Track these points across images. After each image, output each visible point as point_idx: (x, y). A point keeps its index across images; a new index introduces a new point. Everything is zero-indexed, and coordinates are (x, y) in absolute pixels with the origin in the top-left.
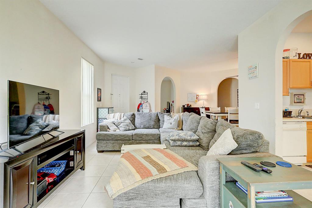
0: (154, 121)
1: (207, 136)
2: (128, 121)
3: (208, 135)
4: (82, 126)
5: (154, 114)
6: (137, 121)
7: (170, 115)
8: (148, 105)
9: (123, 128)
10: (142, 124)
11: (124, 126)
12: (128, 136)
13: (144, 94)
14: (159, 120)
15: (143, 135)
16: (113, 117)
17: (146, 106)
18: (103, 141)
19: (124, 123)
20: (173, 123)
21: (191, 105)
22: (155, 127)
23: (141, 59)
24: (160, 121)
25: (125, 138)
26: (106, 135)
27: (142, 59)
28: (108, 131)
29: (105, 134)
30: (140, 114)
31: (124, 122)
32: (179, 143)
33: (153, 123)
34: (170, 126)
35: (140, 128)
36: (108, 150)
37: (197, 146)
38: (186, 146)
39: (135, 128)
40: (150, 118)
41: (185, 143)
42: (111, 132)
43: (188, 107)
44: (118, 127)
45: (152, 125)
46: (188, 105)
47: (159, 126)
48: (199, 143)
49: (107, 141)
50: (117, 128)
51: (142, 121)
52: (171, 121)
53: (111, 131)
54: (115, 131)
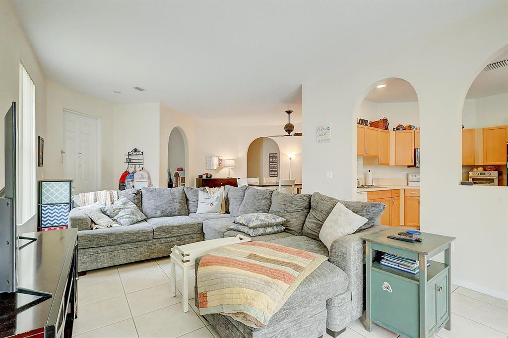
0: (180, 203)
1: (297, 216)
2: (132, 206)
3: (296, 214)
5: (179, 191)
6: (148, 204)
7: (205, 190)
8: (146, 175)
9: (127, 220)
10: (157, 208)
11: (128, 216)
12: (144, 233)
13: (134, 154)
14: (187, 200)
15: (173, 227)
16: (93, 198)
17: (142, 177)
18: (85, 250)
19: (126, 210)
20: (215, 204)
21: (211, 175)
22: (183, 213)
23: (141, 90)
24: (190, 202)
25: (139, 237)
26: (94, 236)
27: (143, 88)
28: (97, 228)
29: (92, 235)
30: (151, 191)
31: (125, 208)
32: (261, 231)
33: (177, 206)
34: (209, 208)
35: (154, 217)
36: (100, 267)
37: (282, 232)
38: (270, 234)
39: (146, 218)
40: (171, 197)
41: (269, 230)
42: (103, 229)
43: (207, 177)
44: (115, 218)
45: (176, 209)
46: (207, 174)
47: (188, 210)
48: (284, 228)
49: (98, 249)
50: (110, 220)
51: (158, 204)
52: (211, 201)
53: (101, 227)
54: (111, 226)
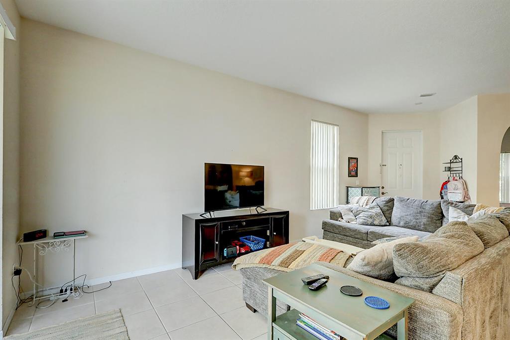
0: (429, 217)
2: (377, 211)
4: (311, 209)
8: (460, 186)
9: (362, 220)
10: (402, 218)
11: (364, 218)
12: (360, 232)
14: (443, 216)
17: (456, 188)
18: (329, 233)
19: (367, 213)
22: (430, 230)
24: (446, 220)
25: (356, 234)
28: (339, 221)
31: (367, 211)
33: (424, 220)
35: (397, 226)
39: (388, 224)
40: (419, 210)
42: (342, 223)
44: (356, 217)
45: (422, 223)
49: (335, 235)
50: (353, 218)
51: (404, 214)
53: (343, 221)
54: (349, 222)
